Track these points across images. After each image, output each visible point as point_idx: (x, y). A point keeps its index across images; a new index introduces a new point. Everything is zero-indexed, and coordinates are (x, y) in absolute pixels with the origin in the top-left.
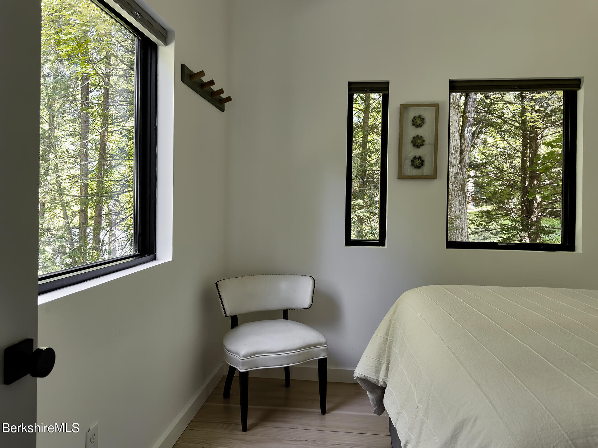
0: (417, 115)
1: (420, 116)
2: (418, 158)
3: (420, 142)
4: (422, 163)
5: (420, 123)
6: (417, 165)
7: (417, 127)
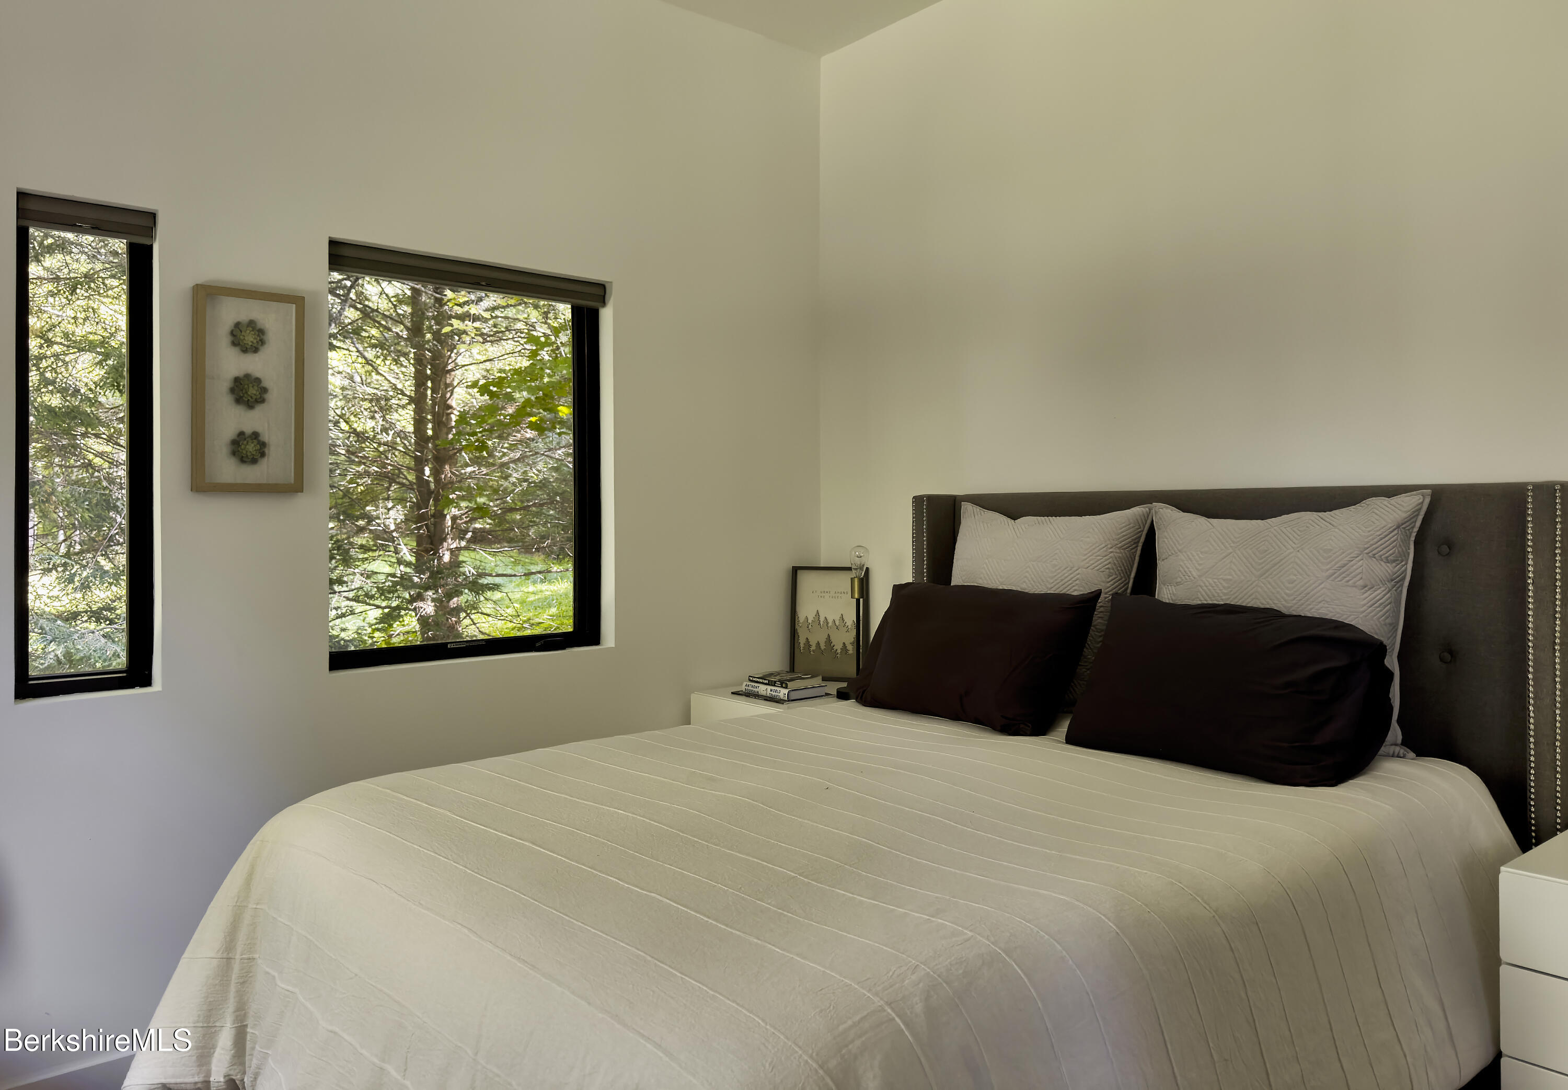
0: (244, 317)
1: (252, 324)
2: (250, 437)
3: (255, 392)
4: (262, 449)
5: (255, 341)
6: (249, 454)
7: (245, 350)
